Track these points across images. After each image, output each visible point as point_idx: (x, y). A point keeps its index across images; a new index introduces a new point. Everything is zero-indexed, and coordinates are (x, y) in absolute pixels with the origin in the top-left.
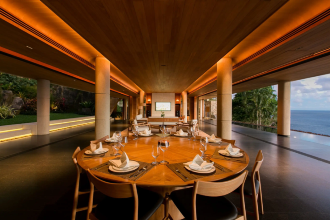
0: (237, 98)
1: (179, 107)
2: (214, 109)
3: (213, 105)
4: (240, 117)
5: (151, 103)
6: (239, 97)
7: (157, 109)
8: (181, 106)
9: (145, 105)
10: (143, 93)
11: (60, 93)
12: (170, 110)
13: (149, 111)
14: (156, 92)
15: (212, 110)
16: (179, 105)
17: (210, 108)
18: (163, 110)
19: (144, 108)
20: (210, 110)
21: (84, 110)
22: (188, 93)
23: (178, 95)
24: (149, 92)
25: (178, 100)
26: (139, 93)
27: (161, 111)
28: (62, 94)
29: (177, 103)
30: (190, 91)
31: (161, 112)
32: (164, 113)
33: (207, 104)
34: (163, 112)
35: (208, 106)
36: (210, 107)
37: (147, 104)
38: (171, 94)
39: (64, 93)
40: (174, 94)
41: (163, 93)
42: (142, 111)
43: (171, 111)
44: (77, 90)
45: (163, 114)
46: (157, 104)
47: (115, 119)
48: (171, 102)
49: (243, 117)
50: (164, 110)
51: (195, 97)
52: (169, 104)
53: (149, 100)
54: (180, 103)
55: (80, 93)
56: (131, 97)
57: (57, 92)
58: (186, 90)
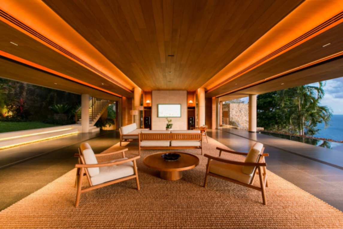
0: (261, 100)
1: (194, 112)
2: (234, 114)
3: (232, 109)
4: (265, 123)
5: (150, 106)
6: (263, 99)
7: (160, 115)
8: (196, 109)
9: (142, 109)
10: (138, 91)
11: (21, 93)
12: (179, 116)
13: (148, 118)
14: (159, 90)
15: (231, 115)
16: (194, 108)
17: (229, 113)
18: (168, 116)
19: (141, 112)
20: (229, 115)
21: (56, 117)
22: (206, 92)
23: (192, 93)
24: (148, 89)
25: (191, 102)
26: (133, 92)
27: (167, 118)
28: (24, 94)
29: (191, 106)
30: (209, 88)
31: (166, 120)
32: (171, 121)
33: (225, 108)
34: (169, 119)
35: (226, 110)
36: (229, 111)
37: (145, 108)
38: (181, 92)
39: (27, 93)
40: (185, 92)
41: (169, 90)
42: (137, 118)
43: (181, 117)
44: (48, 89)
45: (170, 123)
46: (160, 107)
47: (101, 130)
48: (181, 104)
49: (269, 124)
50: (171, 116)
51: (214, 98)
52: (179, 106)
53: (148, 101)
54: (194, 105)
55: (52, 93)
56: (124, 98)
57: (15, 91)
58: (203, 86)
